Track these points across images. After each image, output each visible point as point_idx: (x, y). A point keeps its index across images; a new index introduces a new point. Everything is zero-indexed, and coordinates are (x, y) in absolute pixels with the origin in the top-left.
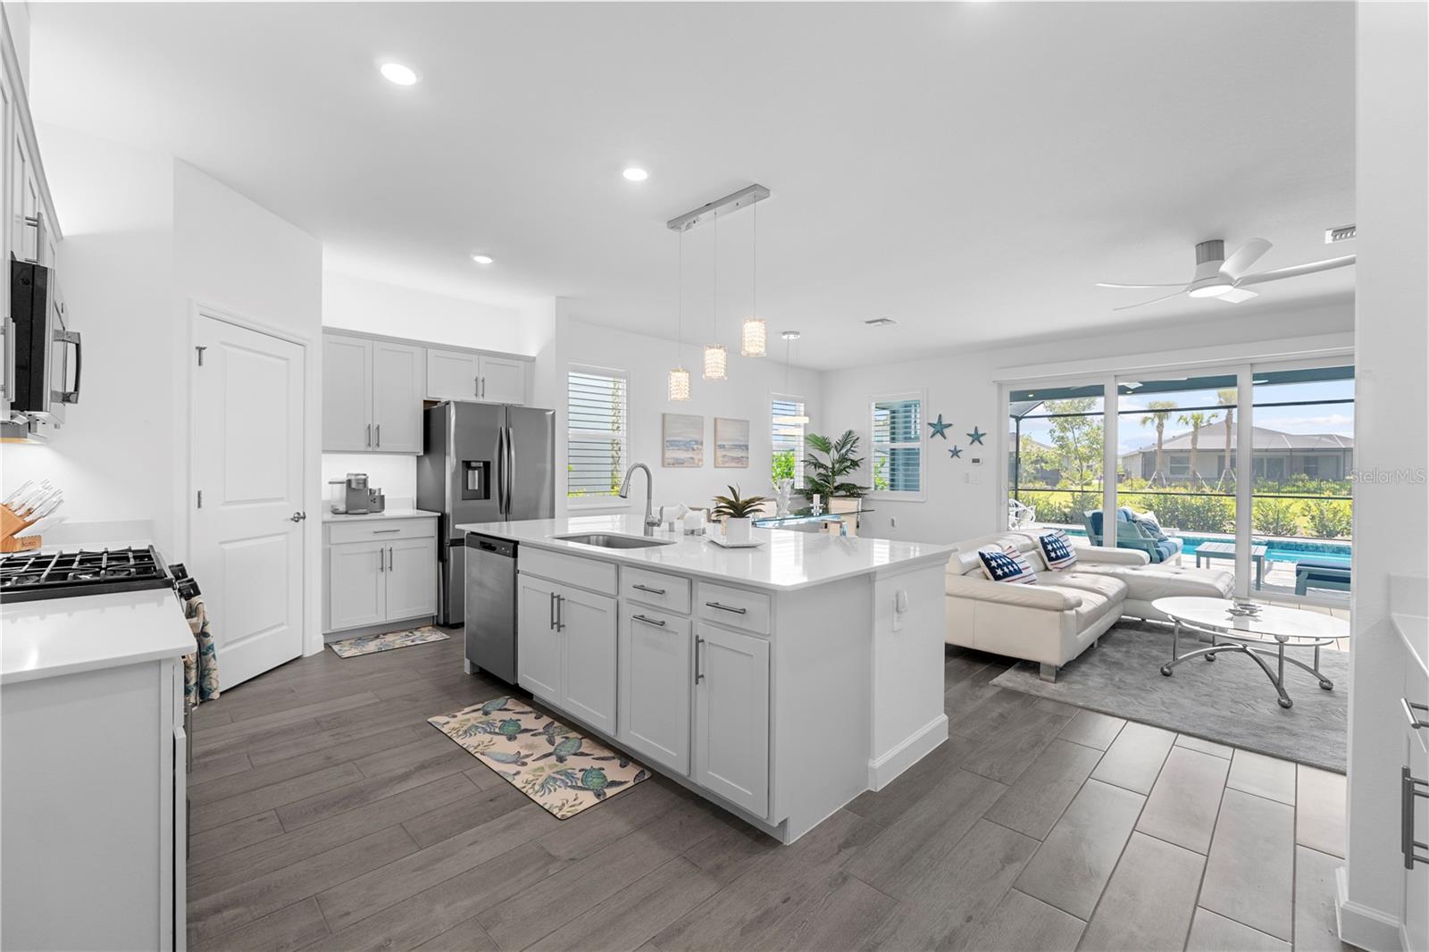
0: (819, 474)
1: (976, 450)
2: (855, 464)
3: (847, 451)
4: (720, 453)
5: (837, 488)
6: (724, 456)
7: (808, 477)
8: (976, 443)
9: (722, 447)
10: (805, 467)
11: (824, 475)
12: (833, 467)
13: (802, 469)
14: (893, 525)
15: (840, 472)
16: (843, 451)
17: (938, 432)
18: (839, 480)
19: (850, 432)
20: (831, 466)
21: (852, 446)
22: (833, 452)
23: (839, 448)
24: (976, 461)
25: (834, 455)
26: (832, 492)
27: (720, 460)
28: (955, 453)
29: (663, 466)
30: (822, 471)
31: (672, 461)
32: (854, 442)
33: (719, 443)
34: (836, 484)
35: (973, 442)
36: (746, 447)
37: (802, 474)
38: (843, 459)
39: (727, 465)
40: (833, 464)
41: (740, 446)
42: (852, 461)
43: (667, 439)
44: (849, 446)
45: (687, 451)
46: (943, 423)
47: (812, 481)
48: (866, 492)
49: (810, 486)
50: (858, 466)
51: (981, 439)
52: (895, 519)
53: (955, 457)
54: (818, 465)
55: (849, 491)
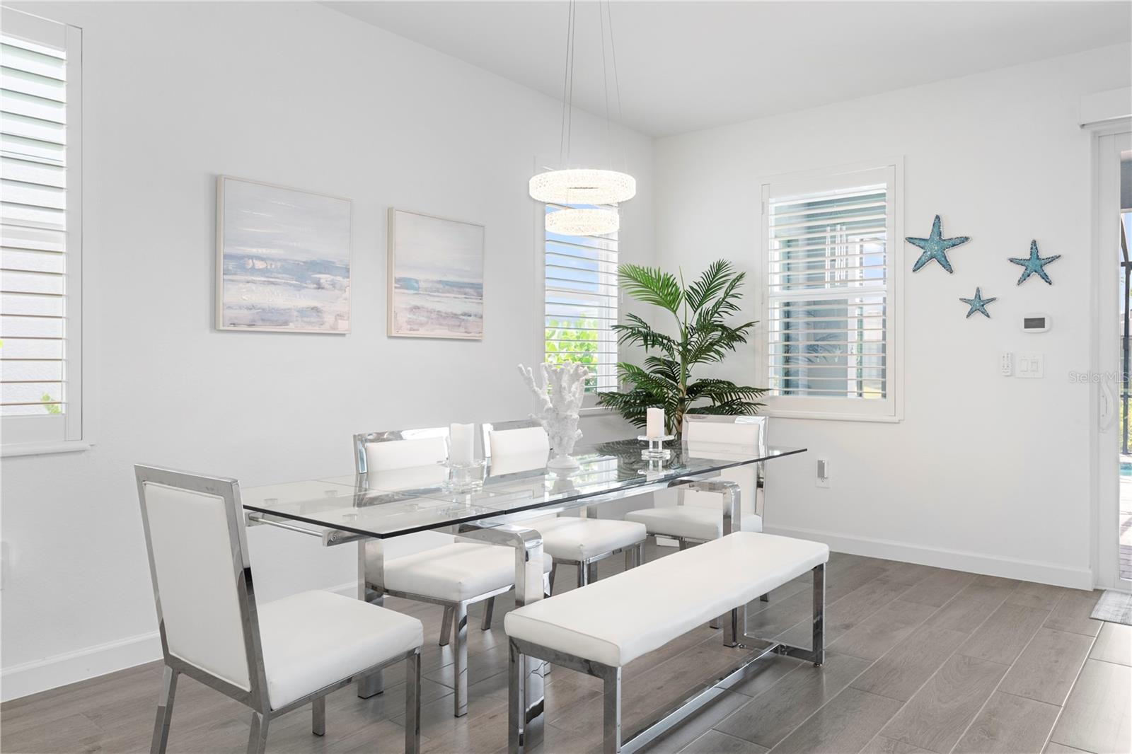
0: (653, 359)
1: (1035, 297)
2: (732, 336)
3: (718, 304)
4: (403, 300)
5: (695, 390)
6: (416, 309)
7: (628, 366)
8: (1035, 280)
9: (405, 284)
10: (620, 342)
11: (666, 363)
12: (685, 344)
13: (614, 347)
14: (821, 473)
15: (700, 353)
16: (709, 305)
17: (932, 257)
18: (699, 371)
19: (720, 267)
20: (679, 339)
21: (727, 294)
22: (683, 306)
23: (697, 299)
24: (1035, 323)
25: (688, 315)
26: (682, 401)
27: (403, 317)
28: (979, 305)
29: (214, 326)
30: (658, 352)
31: (245, 315)
32: (732, 287)
33: (397, 274)
34: (690, 382)
35: (1025, 277)
36: (477, 290)
37: (614, 359)
38: (705, 326)
39: (422, 332)
40: (685, 335)
41: (459, 287)
42: (724, 328)
43: (229, 250)
44: (720, 294)
45: (299, 288)
46: (946, 236)
47: (637, 374)
48: (757, 398)
49: (632, 387)
50: (741, 339)
51: (1048, 269)
52: (825, 460)
53: (978, 316)
54: (651, 338)
55: (719, 396)
